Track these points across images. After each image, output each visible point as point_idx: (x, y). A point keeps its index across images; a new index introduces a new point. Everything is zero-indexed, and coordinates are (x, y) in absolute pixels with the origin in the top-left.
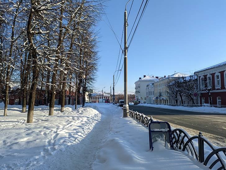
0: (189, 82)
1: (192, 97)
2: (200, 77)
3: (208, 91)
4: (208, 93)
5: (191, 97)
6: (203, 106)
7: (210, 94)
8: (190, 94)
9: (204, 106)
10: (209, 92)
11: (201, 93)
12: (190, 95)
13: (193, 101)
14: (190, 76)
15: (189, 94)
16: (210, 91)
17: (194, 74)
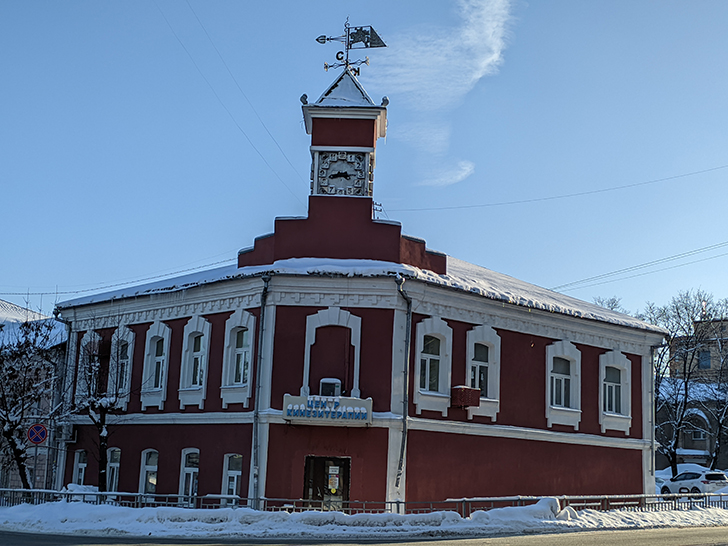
0: (15, 356)
1: (20, 447)
2: (81, 334)
3: (97, 418)
4: (99, 426)
5: (13, 445)
6: (64, 500)
7: (104, 433)
8: (13, 425)
9: (69, 497)
10: (103, 419)
11: (76, 427)
12: (8, 434)
13: (22, 469)
14: (26, 324)
15: (6, 428)
16: (110, 419)
17: (56, 313)
